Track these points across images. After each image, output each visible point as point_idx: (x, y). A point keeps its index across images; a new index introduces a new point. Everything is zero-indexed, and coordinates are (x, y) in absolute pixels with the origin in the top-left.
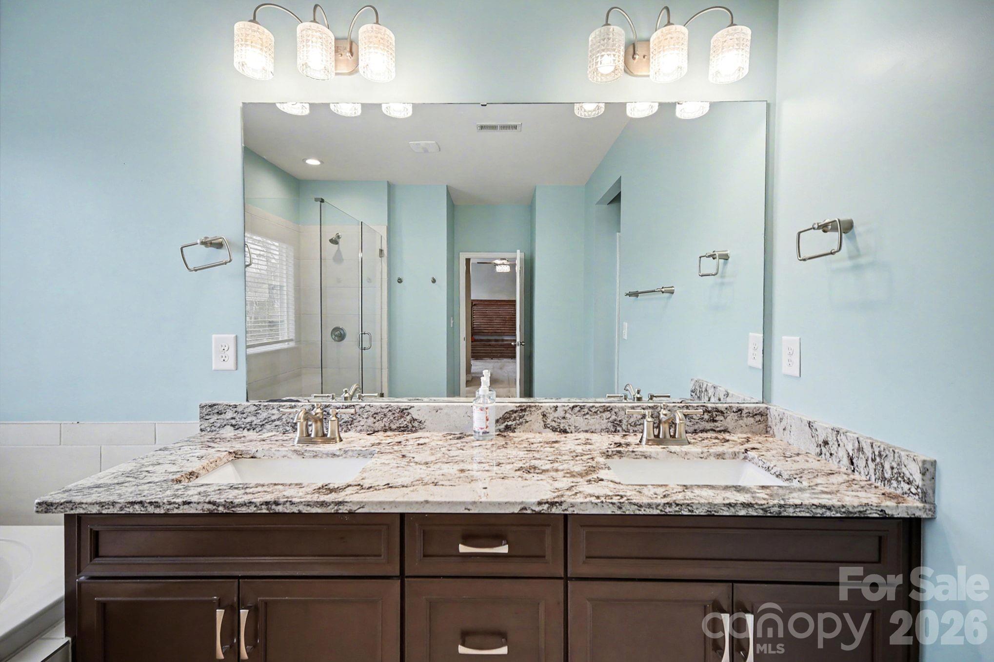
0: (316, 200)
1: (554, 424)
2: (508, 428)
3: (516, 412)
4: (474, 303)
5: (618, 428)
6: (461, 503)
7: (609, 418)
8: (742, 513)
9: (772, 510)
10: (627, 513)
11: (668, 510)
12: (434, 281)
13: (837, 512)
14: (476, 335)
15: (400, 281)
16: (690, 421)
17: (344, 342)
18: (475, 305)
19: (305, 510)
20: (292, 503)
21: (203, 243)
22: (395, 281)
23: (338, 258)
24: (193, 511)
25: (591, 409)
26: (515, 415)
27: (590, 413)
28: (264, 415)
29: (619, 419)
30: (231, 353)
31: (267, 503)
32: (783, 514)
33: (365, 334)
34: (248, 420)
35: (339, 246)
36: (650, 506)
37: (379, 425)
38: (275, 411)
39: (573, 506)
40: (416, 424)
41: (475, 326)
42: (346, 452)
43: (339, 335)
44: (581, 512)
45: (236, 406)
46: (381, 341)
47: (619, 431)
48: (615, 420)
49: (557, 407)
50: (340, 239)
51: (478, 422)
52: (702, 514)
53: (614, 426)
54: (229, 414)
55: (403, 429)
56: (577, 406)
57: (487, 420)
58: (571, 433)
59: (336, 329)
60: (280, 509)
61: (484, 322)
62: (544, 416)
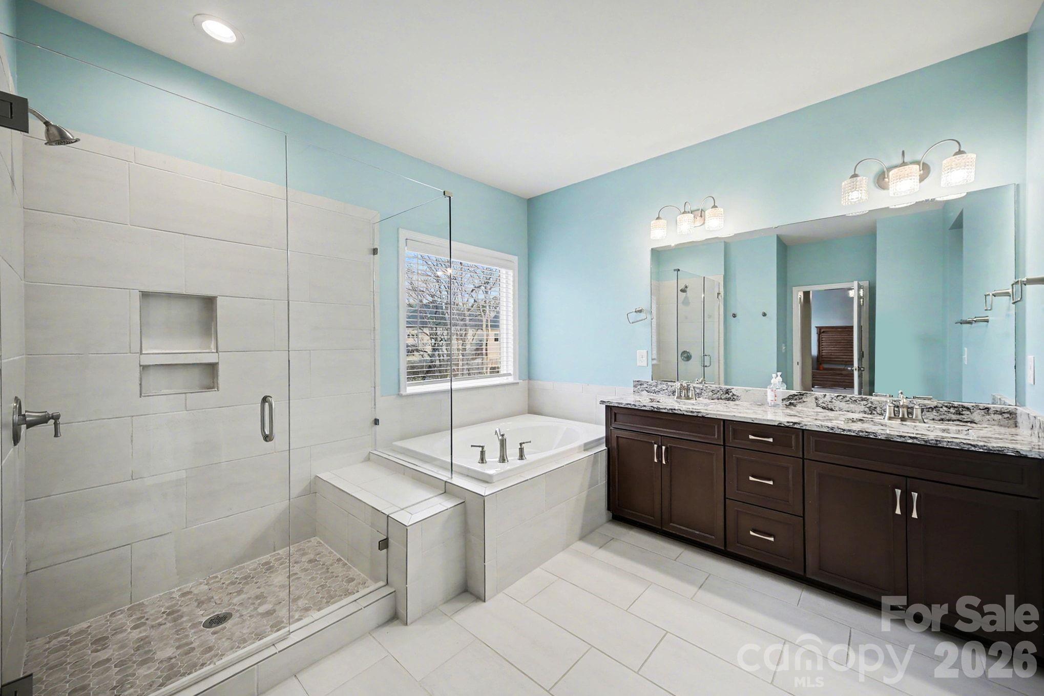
0: (675, 270)
1: (823, 405)
2: (791, 404)
3: (797, 395)
4: (822, 330)
5: (874, 412)
6: (750, 418)
7: (866, 405)
8: (910, 441)
9: (931, 442)
10: (836, 432)
11: (861, 434)
12: (764, 315)
13: (980, 449)
14: (824, 363)
15: (734, 316)
16: (938, 413)
17: (690, 362)
18: (823, 332)
19: (685, 413)
20: (681, 410)
21: (636, 312)
22: (730, 315)
23: (686, 302)
24: (646, 409)
25: (852, 398)
26: (797, 397)
27: (851, 400)
28: (660, 387)
29: (874, 406)
30: (645, 359)
31: (672, 409)
32: (938, 445)
33: (706, 355)
34: (653, 388)
35: (687, 294)
36: (849, 431)
37: (715, 396)
38: (664, 386)
39: (806, 425)
40: (735, 397)
41: (823, 354)
42: (699, 404)
43: (687, 357)
44: (810, 429)
45: (648, 382)
46: (719, 362)
47: (874, 414)
48: (871, 407)
49: (826, 395)
50: (688, 289)
51: (770, 397)
52: (883, 438)
53: (870, 410)
54: (645, 386)
55: (728, 399)
56: (841, 396)
57: (775, 396)
58: (837, 411)
59: (684, 352)
60: (676, 412)
61: (836, 350)
62: (816, 399)
